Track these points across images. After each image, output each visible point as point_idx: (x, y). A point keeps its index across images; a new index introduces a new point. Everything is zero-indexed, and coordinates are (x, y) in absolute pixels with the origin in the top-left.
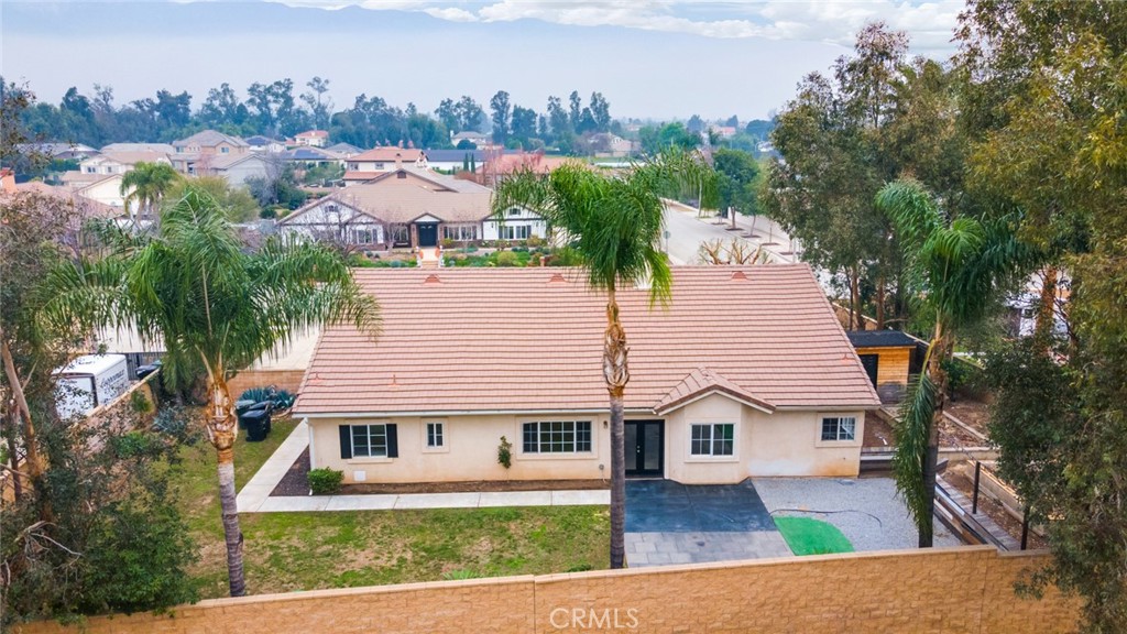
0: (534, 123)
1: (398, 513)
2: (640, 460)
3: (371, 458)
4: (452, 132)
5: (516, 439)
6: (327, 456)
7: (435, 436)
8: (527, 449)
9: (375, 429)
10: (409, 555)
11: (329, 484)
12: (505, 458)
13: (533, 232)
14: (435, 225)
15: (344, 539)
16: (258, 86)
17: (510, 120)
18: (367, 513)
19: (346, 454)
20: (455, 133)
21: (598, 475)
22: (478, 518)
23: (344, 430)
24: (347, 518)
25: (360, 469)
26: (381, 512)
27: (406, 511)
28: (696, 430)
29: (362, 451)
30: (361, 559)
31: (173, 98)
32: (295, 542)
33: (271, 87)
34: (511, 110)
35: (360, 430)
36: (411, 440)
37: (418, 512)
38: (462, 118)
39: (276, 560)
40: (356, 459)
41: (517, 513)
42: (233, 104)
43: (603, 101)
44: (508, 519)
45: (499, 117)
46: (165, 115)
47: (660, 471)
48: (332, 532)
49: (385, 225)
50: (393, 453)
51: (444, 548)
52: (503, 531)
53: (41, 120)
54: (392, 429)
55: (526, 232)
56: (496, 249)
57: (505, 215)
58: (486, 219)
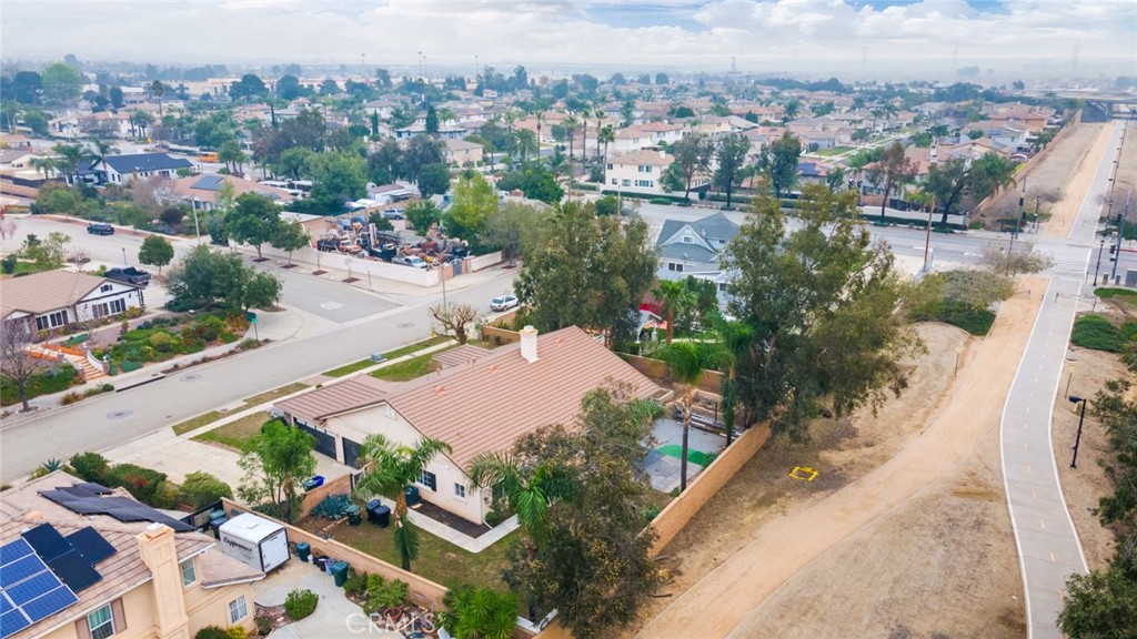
13: (128, 304)
55: (119, 305)
56: (120, 324)
57: (97, 293)
58: (79, 302)
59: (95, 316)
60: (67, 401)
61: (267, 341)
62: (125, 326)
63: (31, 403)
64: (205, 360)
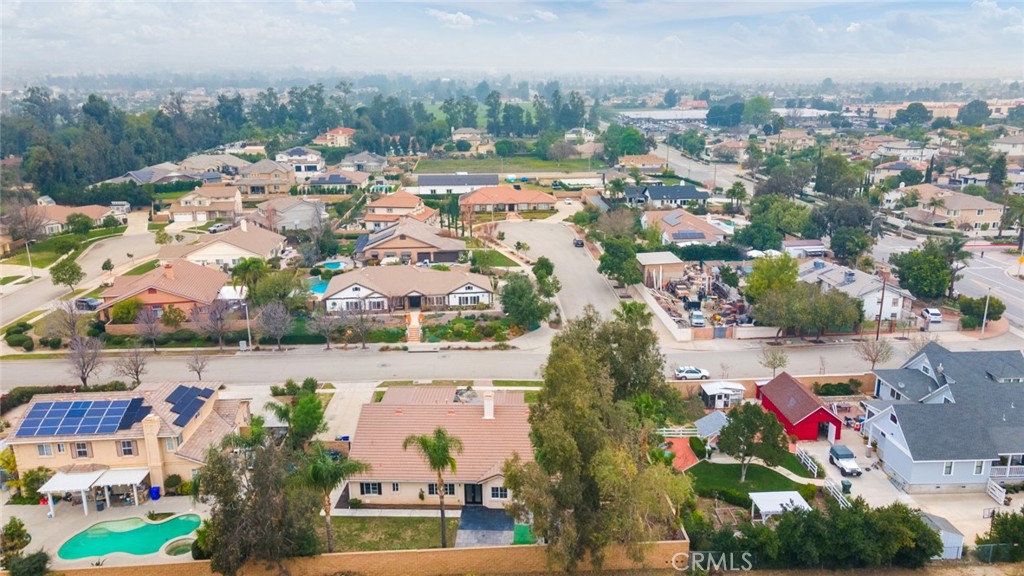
0: (521, 117)
1: (381, 518)
2: (474, 498)
3: (371, 495)
4: (453, 128)
5: (426, 490)
6: (355, 493)
7: (395, 487)
8: (430, 493)
9: (373, 484)
10: (383, 537)
11: (357, 505)
12: (422, 497)
13: (481, 300)
14: (419, 297)
15: (362, 529)
16: (296, 89)
17: (501, 115)
18: (370, 517)
19: (362, 493)
20: (456, 129)
21: (457, 503)
22: (409, 521)
23: (362, 484)
24: (363, 519)
25: (368, 499)
26: (374, 518)
27: (383, 517)
28: (493, 489)
29: (368, 492)
30: (367, 537)
31: (229, 101)
32: (345, 529)
33: (306, 91)
34: (503, 107)
35: (368, 485)
36: (386, 489)
37: (388, 518)
38: (462, 115)
39: (339, 537)
40: (366, 495)
41: (422, 520)
42: (277, 104)
43: (579, 98)
44: (420, 522)
45: (492, 113)
46: (223, 116)
47: (481, 503)
48: (358, 525)
49: (389, 299)
50: (380, 493)
51: (395, 534)
52: (417, 527)
53: (140, 140)
54: (380, 484)
55: (476, 300)
56: (457, 312)
57: (463, 290)
58: (451, 293)
59: (460, 303)
60: (382, 350)
61: (514, 348)
62: (460, 314)
63: (367, 345)
64: (467, 348)
